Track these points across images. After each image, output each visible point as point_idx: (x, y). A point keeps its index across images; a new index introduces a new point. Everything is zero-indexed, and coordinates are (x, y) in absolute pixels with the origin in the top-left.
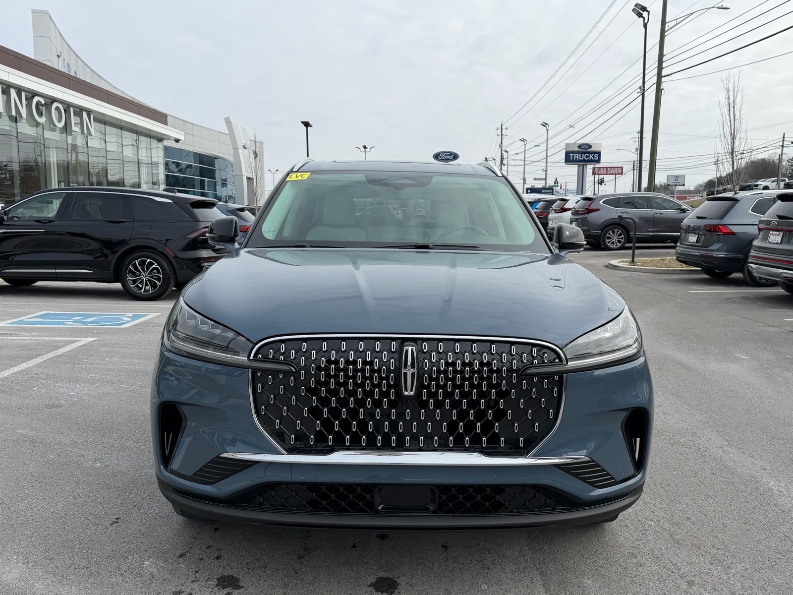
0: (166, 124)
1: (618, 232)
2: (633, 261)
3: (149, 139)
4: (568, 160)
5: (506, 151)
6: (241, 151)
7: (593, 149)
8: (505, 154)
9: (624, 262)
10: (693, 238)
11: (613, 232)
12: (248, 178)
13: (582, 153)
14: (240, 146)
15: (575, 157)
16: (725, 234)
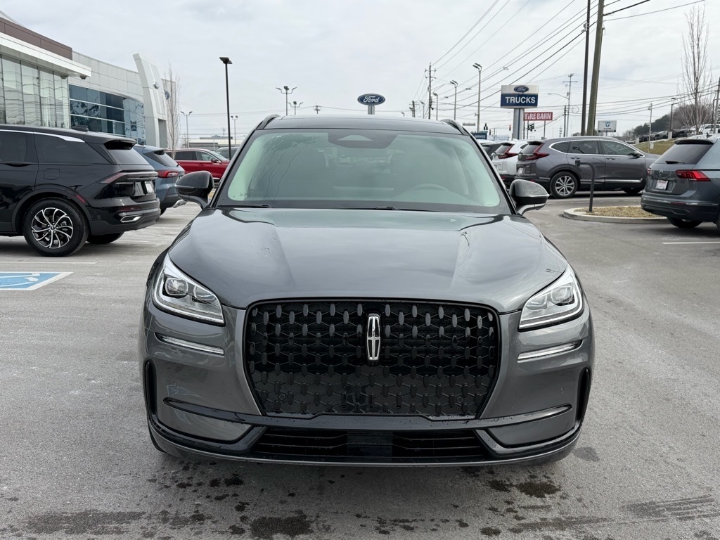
0: (71, 59)
1: (568, 178)
2: (591, 210)
3: (52, 75)
4: (504, 103)
5: (436, 95)
6: (152, 91)
7: (530, 92)
8: (434, 98)
9: (580, 211)
10: (662, 185)
11: (563, 179)
12: (160, 121)
13: (519, 96)
14: (151, 85)
15: (511, 100)
16: (700, 180)
